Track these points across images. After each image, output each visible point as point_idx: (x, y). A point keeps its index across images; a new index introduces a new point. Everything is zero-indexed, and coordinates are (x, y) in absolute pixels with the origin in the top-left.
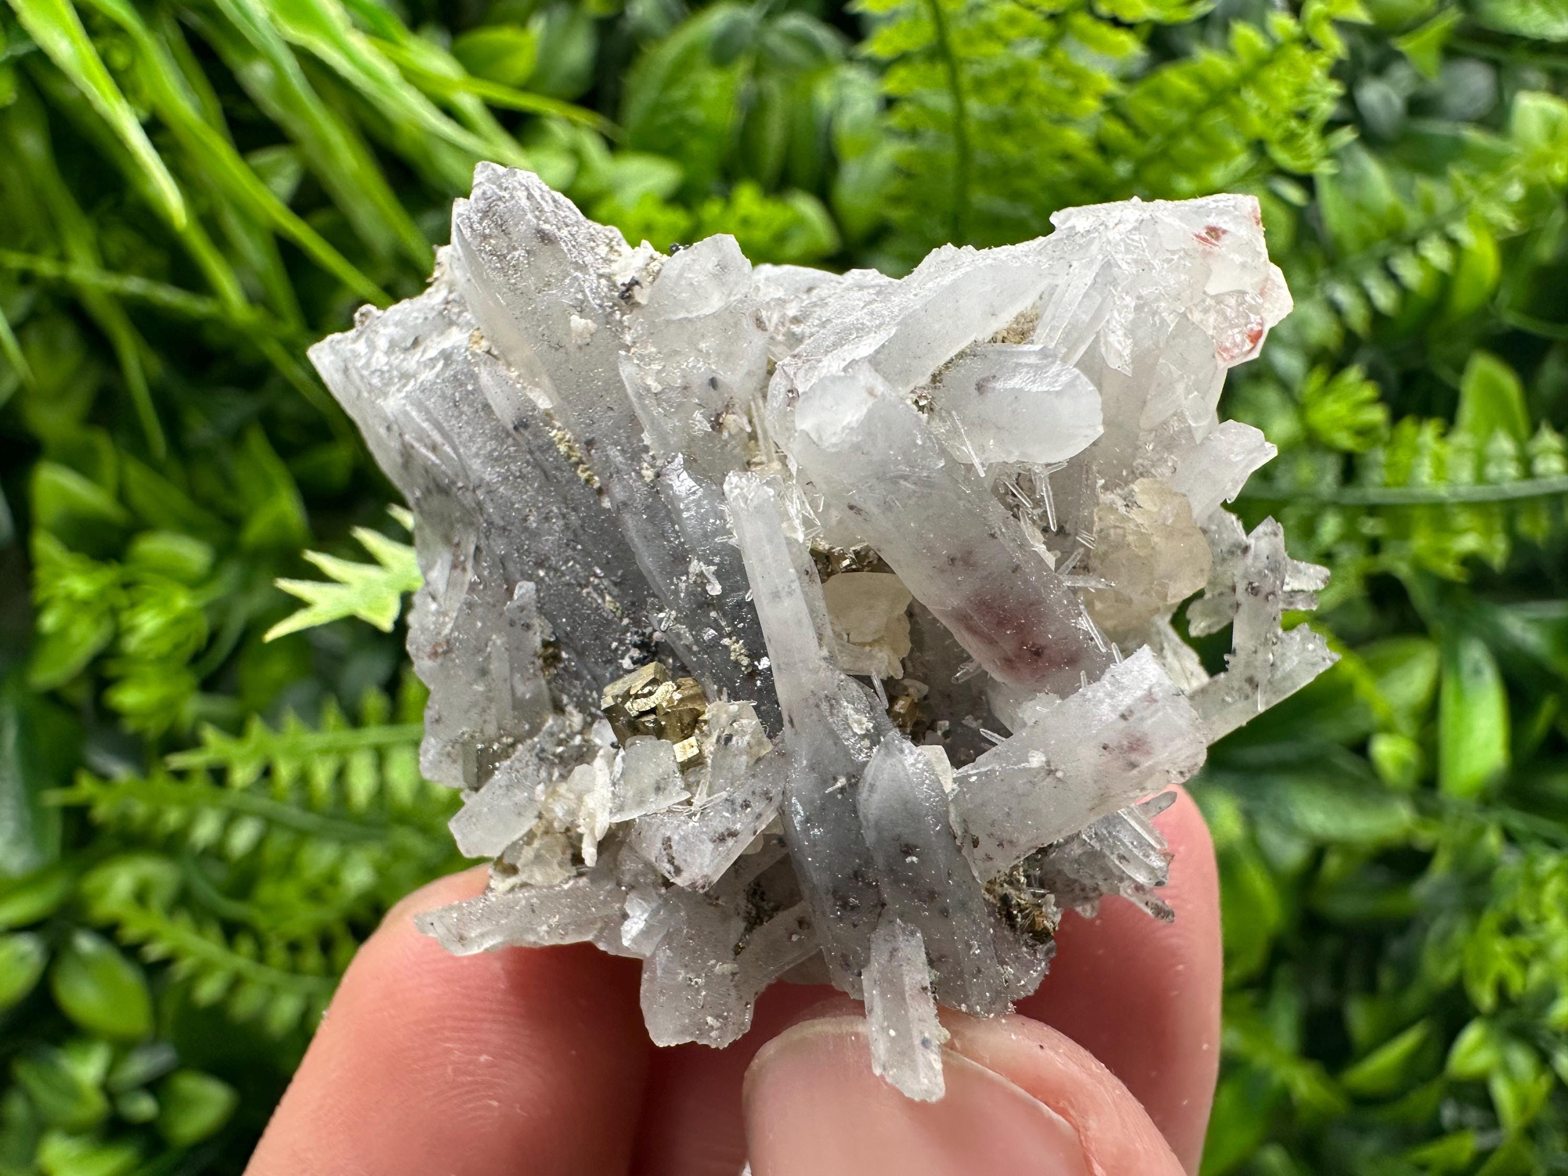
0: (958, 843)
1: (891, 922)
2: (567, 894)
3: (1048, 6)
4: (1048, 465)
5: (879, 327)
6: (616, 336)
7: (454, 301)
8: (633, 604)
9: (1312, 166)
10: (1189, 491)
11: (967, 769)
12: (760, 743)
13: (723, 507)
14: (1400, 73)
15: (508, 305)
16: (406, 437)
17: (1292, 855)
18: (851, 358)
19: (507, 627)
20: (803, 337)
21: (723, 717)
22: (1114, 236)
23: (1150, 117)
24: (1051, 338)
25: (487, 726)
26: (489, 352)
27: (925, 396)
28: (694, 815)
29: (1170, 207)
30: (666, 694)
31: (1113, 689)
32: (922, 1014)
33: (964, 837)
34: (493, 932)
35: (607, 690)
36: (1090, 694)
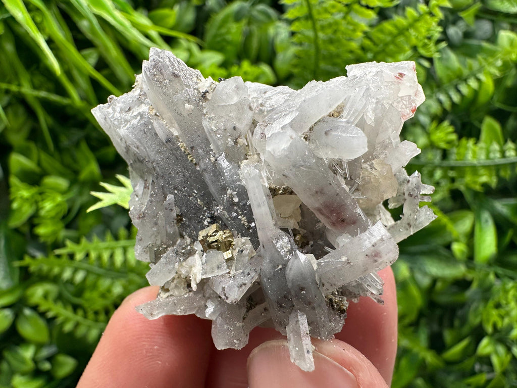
0: (318, 286)
1: (296, 312)
2: (186, 299)
3: (345, 2)
4: (347, 160)
5: (292, 111)
6: (201, 111)
7: (142, 95)
8: (207, 202)
9: (432, 55)
10: (391, 163)
11: (321, 260)
12: (252, 252)
13: (239, 171)
14: (461, 24)
15: (163, 99)
16: (128, 144)
17: (425, 282)
18: (284, 124)
19: (164, 209)
20: (264, 111)
21: (240, 243)
22: (369, 77)
23: (379, 38)
24: (348, 114)
25: (157, 242)
26: (156, 114)
27: (307, 135)
28: (231, 277)
29: (386, 66)
30: (220, 235)
31: (370, 236)
32: (307, 342)
33: (320, 284)
34: (162, 312)
35: (200, 233)
36: (362, 237)
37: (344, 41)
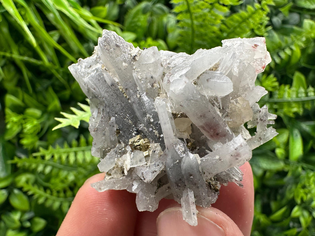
0: (201, 174)
1: (187, 189)
2: (121, 180)
3: (210, 2)
4: (221, 96)
5: (187, 67)
6: (132, 67)
7: (98, 58)
8: (135, 122)
9: (263, 34)
10: (249, 100)
11: (203, 158)
12: (161, 152)
13: (154, 103)
14: (281, 16)
15: (110, 60)
16: (89, 86)
17: (260, 172)
18: (181, 74)
19: (109, 126)
20: (170, 67)
21: (154, 147)
22: (235, 47)
23: (230, 24)
24: (222, 69)
25: (105, 145)
26: (105, 69)
27: (196, 81)
28: (148, 167)
29: (247, 40)
30: (142, 142)
31: (234, 143)
32: (193, 208)
33: (202, 172)
34: (107, 187)
35: (130, 140)
36: (228, 144)
37: (210, 26)
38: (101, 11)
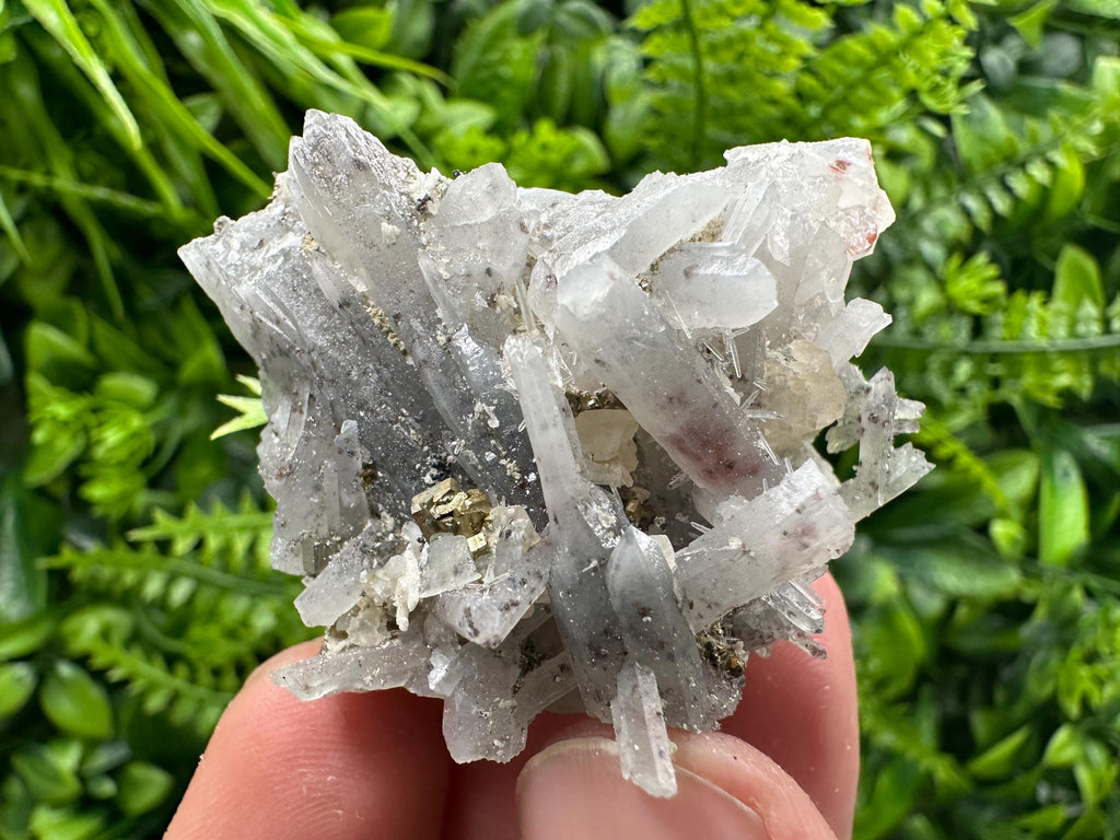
0: (680, 606)
1: (633, 666)
2: (386, 652)
4: (733, 331)
5: (612, 230)
6: (415, 237)
7: (289, 212)
8: (431, 435)
9: (950, 109)
10: (830, 348)
11: (683, 551)
12: (531, 537)
13: (499, 363)
14: (1013, 43)
15: (333, 215)
16: (257, 314)
17: (933, 606)
18: (595, 251)
19: (336, 454)
20: (553, 238)
21: (504, 518)
22: (775, 164)
23: (835, 74)
24: (735, 237)
25: (320, 529)
26: (318, 250)
27: (645, 280)
28: (485, 589)
30: (460, 501)
31: (789, 491)
32: (658, 729)
33: (684, 601)
34: (330, 683)
35: (415, 499)
36: (772, 495)
37: (760, 78)
38: (371, 24)
